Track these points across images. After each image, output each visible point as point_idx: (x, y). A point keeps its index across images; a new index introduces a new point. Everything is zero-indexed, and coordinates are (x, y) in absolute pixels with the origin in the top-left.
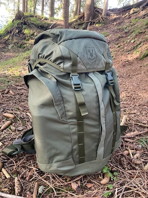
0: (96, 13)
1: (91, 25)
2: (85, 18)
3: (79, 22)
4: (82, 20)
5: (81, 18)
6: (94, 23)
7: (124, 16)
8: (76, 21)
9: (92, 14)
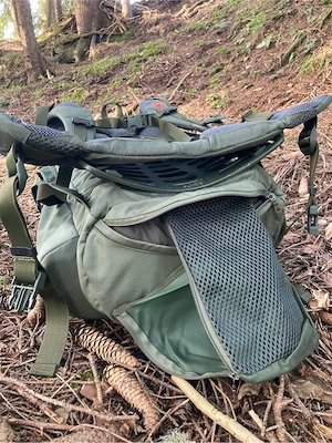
0: (105, 10)
1: (97, 42)
2: (78, 28)
3: (64, 37)
4: (70, 32)
5: (67, 27)
6: (105, 36)
7: (177, 15)
8: (57, 36)
9: (96, 13)
